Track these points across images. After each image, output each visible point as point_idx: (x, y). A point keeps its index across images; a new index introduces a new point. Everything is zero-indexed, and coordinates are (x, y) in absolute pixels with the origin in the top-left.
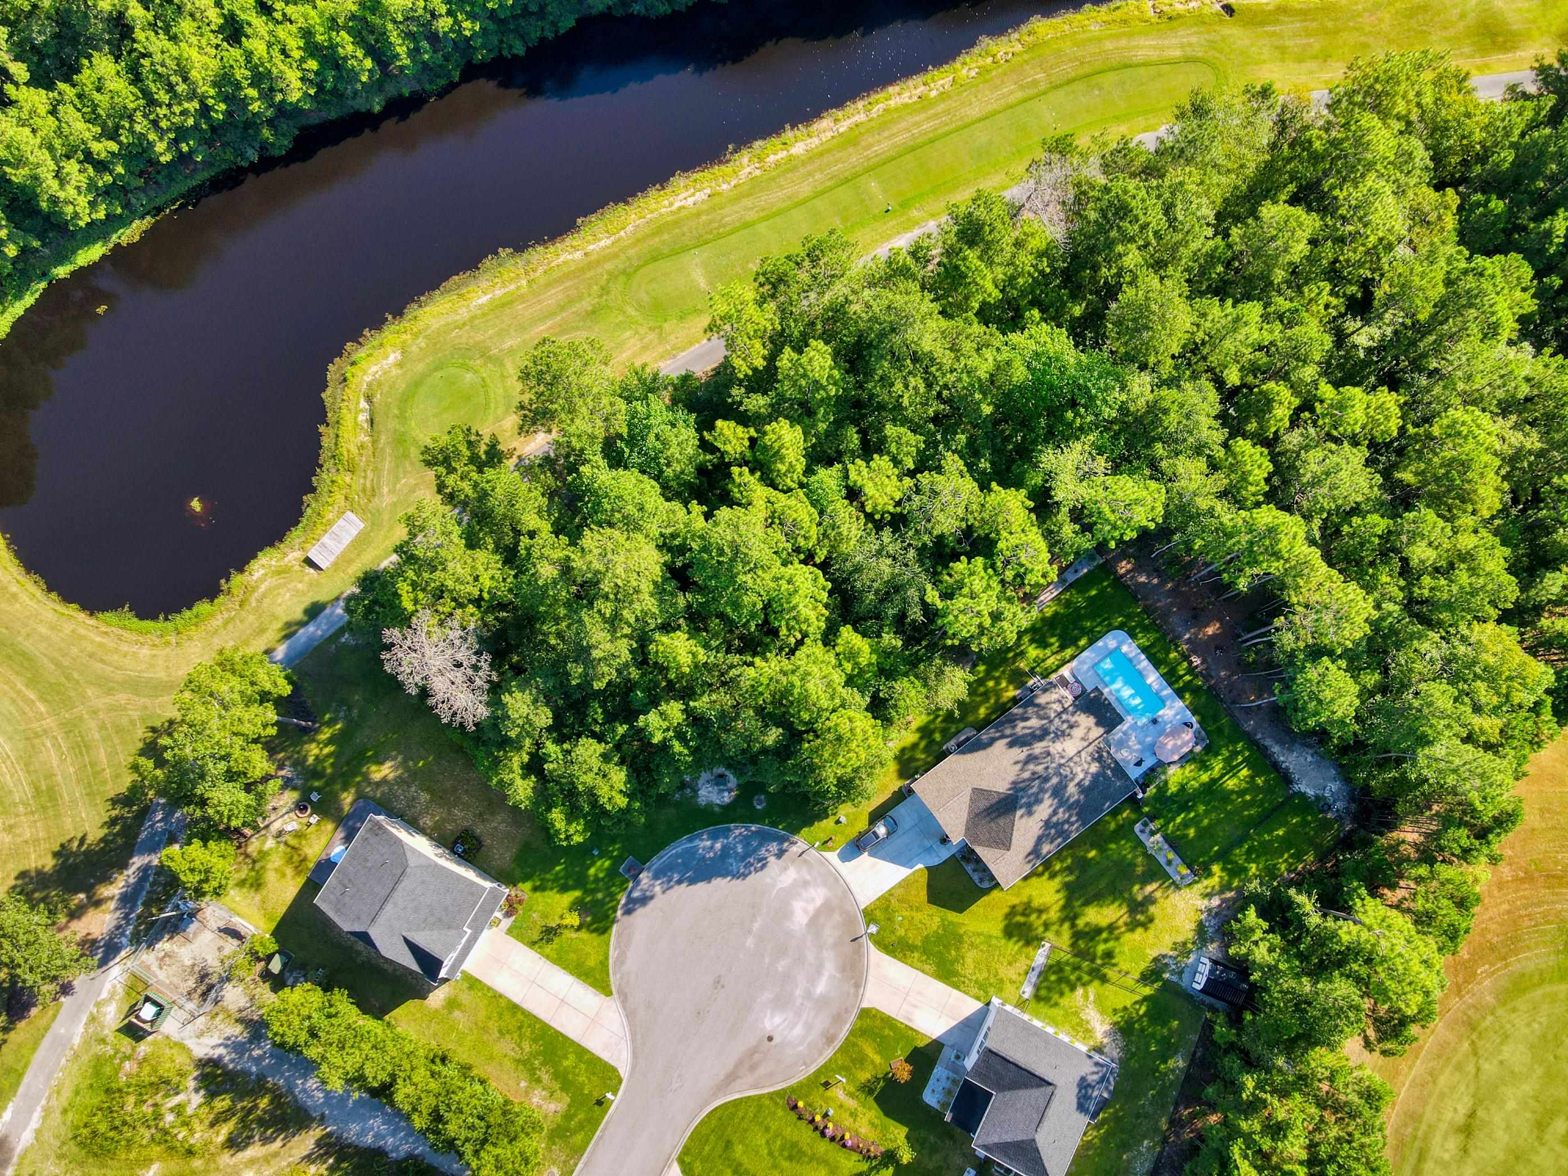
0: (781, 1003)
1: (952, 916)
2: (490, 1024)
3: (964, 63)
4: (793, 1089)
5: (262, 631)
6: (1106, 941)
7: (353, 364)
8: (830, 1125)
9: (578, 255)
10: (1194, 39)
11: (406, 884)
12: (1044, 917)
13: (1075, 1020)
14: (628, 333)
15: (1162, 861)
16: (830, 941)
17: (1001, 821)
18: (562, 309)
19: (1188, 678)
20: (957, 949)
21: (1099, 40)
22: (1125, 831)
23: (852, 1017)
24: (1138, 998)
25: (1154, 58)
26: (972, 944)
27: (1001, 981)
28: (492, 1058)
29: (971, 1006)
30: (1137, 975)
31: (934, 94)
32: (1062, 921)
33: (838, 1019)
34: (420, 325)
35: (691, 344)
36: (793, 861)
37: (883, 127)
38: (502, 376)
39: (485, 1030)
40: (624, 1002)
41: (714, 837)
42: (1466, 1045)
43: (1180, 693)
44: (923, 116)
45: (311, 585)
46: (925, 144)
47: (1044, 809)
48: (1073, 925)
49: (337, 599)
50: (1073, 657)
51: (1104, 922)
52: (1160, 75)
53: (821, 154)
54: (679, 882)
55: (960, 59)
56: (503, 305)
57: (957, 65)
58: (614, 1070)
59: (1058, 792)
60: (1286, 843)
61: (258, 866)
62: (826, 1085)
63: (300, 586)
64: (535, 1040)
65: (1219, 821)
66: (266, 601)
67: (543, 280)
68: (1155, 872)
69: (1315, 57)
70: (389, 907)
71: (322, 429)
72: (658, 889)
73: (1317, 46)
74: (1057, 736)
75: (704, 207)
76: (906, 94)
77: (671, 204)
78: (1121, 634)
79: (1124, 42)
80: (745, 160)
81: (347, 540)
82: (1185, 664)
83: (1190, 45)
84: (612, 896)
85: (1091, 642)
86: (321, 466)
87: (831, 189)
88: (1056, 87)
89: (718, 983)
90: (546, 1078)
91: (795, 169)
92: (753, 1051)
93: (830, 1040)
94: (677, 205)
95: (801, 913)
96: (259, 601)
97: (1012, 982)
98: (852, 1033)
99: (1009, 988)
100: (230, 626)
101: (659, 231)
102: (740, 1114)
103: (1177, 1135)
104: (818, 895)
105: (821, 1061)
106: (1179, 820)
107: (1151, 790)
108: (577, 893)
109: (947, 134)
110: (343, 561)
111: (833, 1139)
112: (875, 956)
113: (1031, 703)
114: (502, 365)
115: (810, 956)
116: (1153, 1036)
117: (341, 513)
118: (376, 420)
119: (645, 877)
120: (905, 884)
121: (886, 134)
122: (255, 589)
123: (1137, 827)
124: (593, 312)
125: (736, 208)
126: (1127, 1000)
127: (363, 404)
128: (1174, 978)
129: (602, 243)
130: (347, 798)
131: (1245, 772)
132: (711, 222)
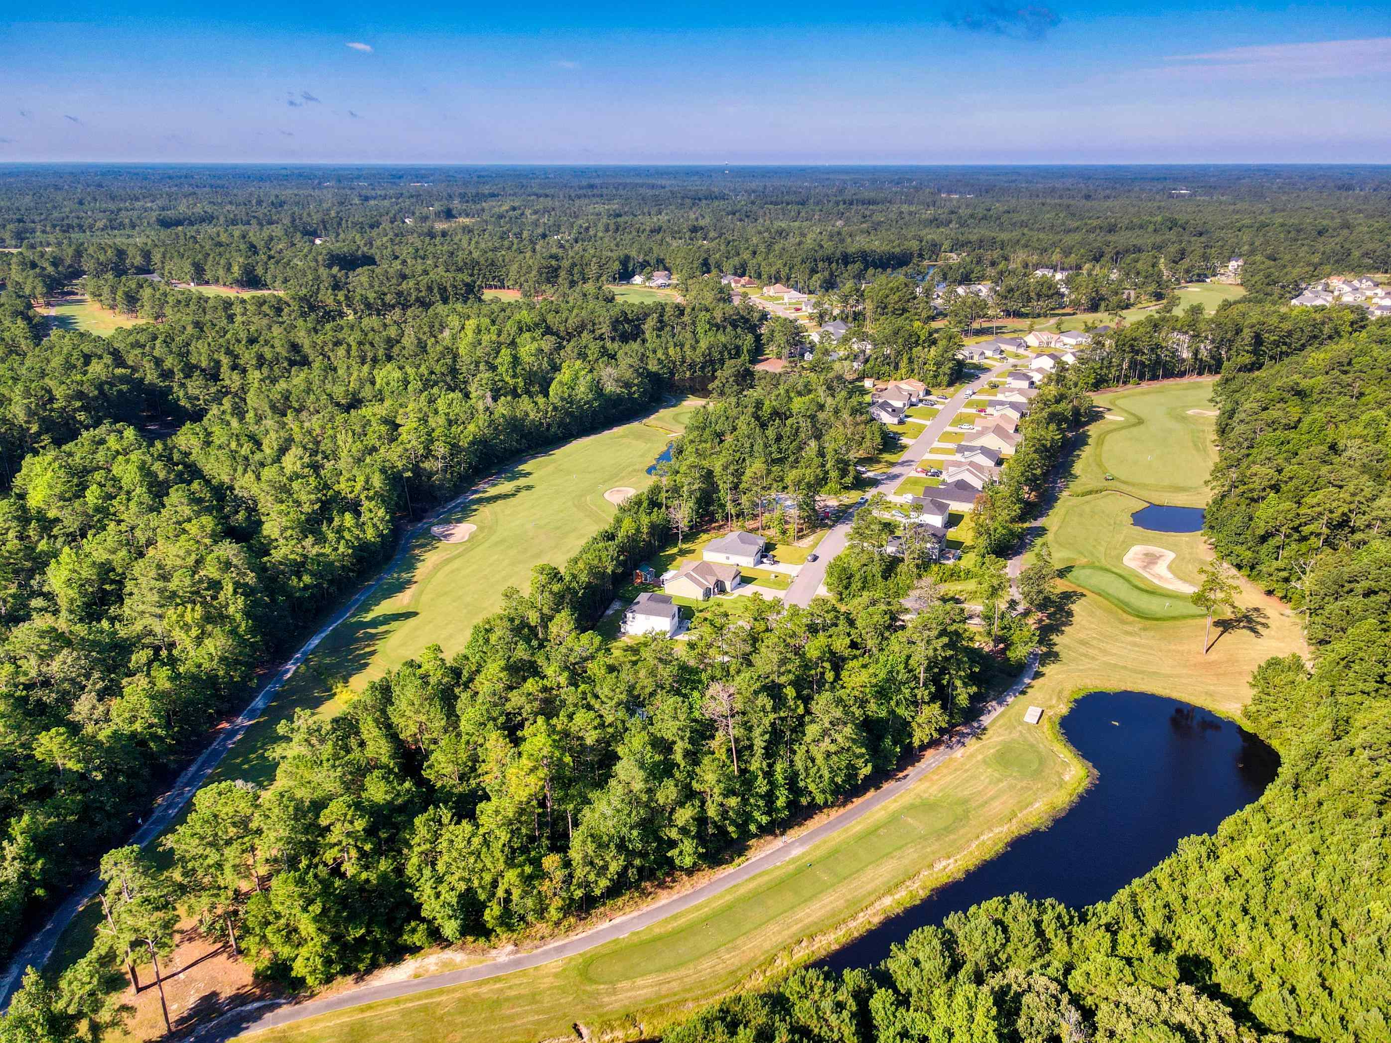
3: (787, 968)
7: (1088, 776)
9: (997, 831)
10: (606, 999)
14: (940, 796)
18: (986, 802)
21: (684, 989)
31: (804, 942)
34: (1064, 792)
44: (806, 921)
45: (1032, 699)
49: (1015, 697)
53: (869, 894)
66: (1049, 697)
67: (1009, 816)
71: (1081, 754)
76: (824, 942)
77: (956, 861)
79: (665, 987)
80: (921, 892)
83: (609, 994)
86: (1067, 741)
87: (852, 872)
91: (884, 883)
94: (952, 860)
96: (1053, 697)
100: (1058, 689)
101: (953, 842)
109: (785, 911)
114: (1000, 774)
118: (1052, 754)
121: (828, 908)
124: (966, 802)
127: (1066, 759)
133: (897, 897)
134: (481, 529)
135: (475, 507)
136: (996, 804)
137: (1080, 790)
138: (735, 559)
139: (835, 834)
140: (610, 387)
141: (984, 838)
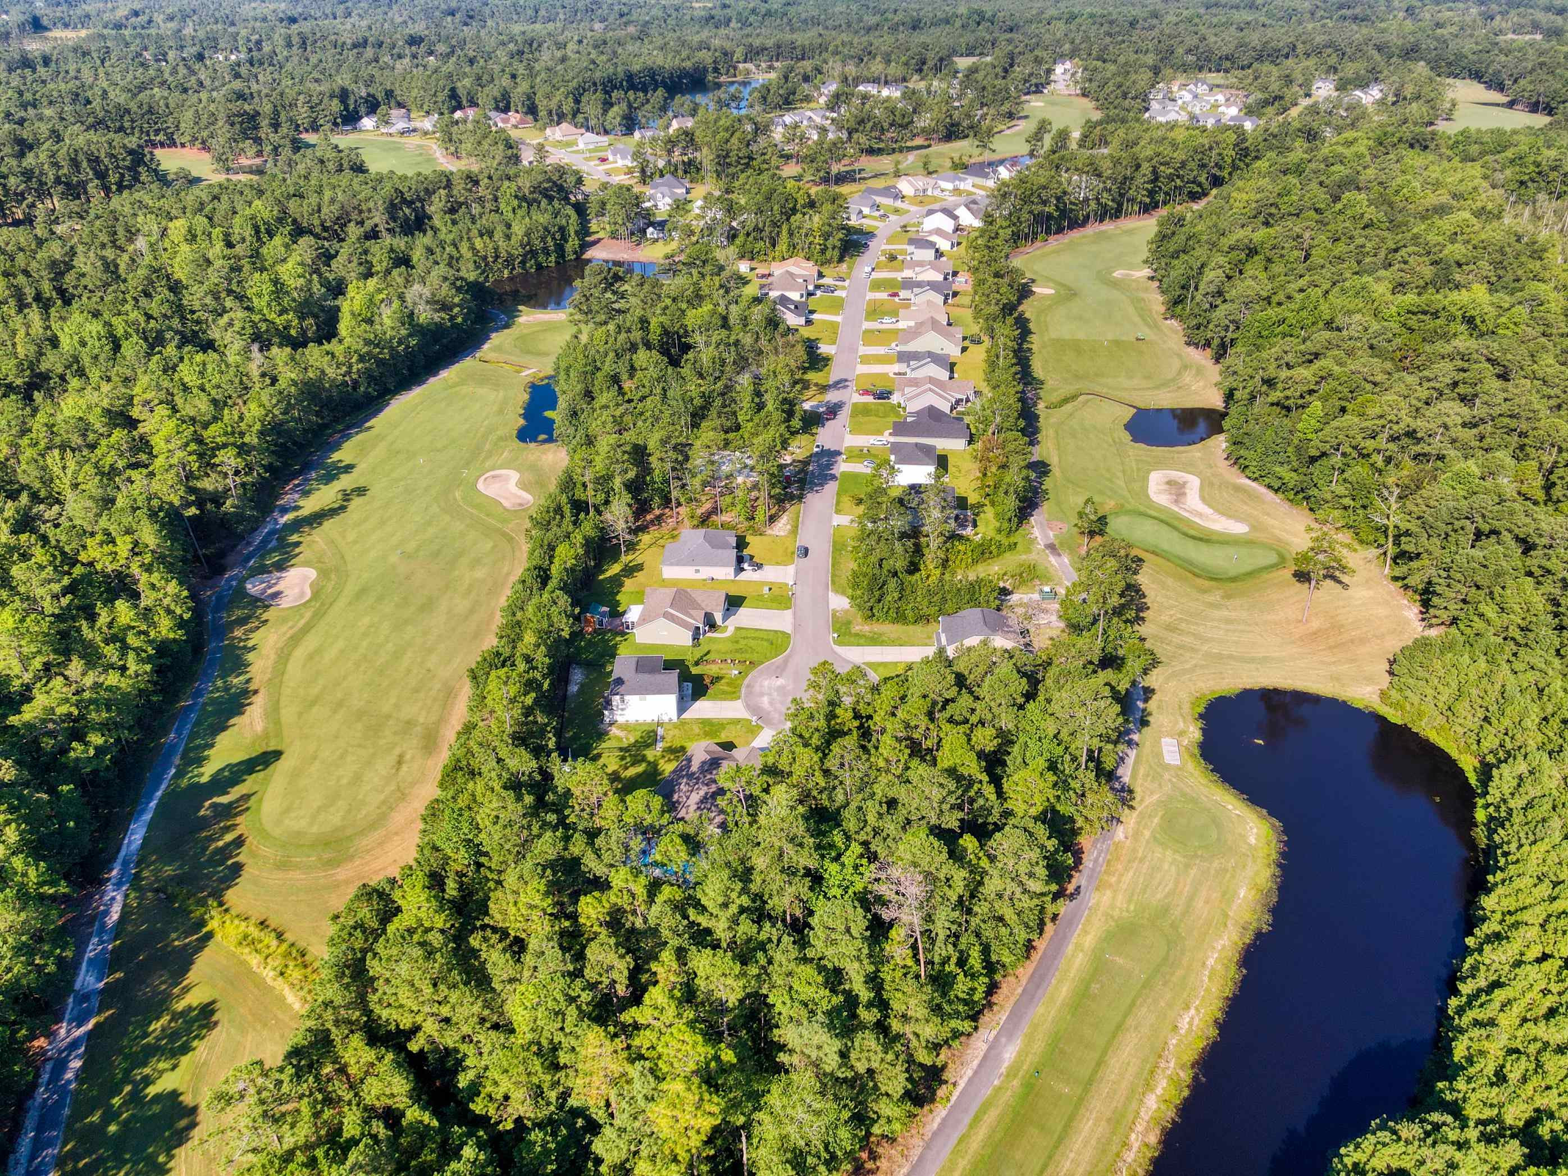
1: (717, 740)
2: (907, 638)
4: (755, 667)
5: (1159, 708)
6: (626, 763)
7: (1270, 830)
12: (666, 759)
13: (630, 729)
18: (1187, 905)
20: (706, 731)
23: (743, 695)
24: (600, 747)
26: (699, 736)
27: (676, 728)
28: (897, 631)
29: (687, 715)
30: (604, 754)
32: (655, 761)
33: (749, 692)
45: (1160, 731)
48: (648, 762)
49: (1140, 732)
51: (631, 769)
56: (1225, 892)
58: (841, 645)
63: (1165, 729)
64: (883, 641)
66: (1173, 720)
80: (1182, 1073)
81: (1165, 753)
87: (1094, 1071)
90: (869, 634)
91: (1138, 1077)
92: (781, 671)
93: (749, 686)
96: (1176, 718)
97: (670, 730)
98: (740, 691)
99: (671, 727)
100: (1177, 706)
105: (748, 680)
110: (1157, 745)
111: (726, 660)
112: (746, 716)
114: (1184, 857)
117: (1184, 764)
118: (1220, 807)
120: (748, 743)
122: (1185, 723)
124: (1167, 911)
125: (1149, 1022)
127: (1238, 813)
132: (1155, 1004)
133: (1159, 1091)
134: (324, 573)
135: (294, 538)
136: (1199, 904)
137: (1275, 856)
138: (707, 572)
139: (1041, 1010)
140: (425, 315)
141: (1210, 962)
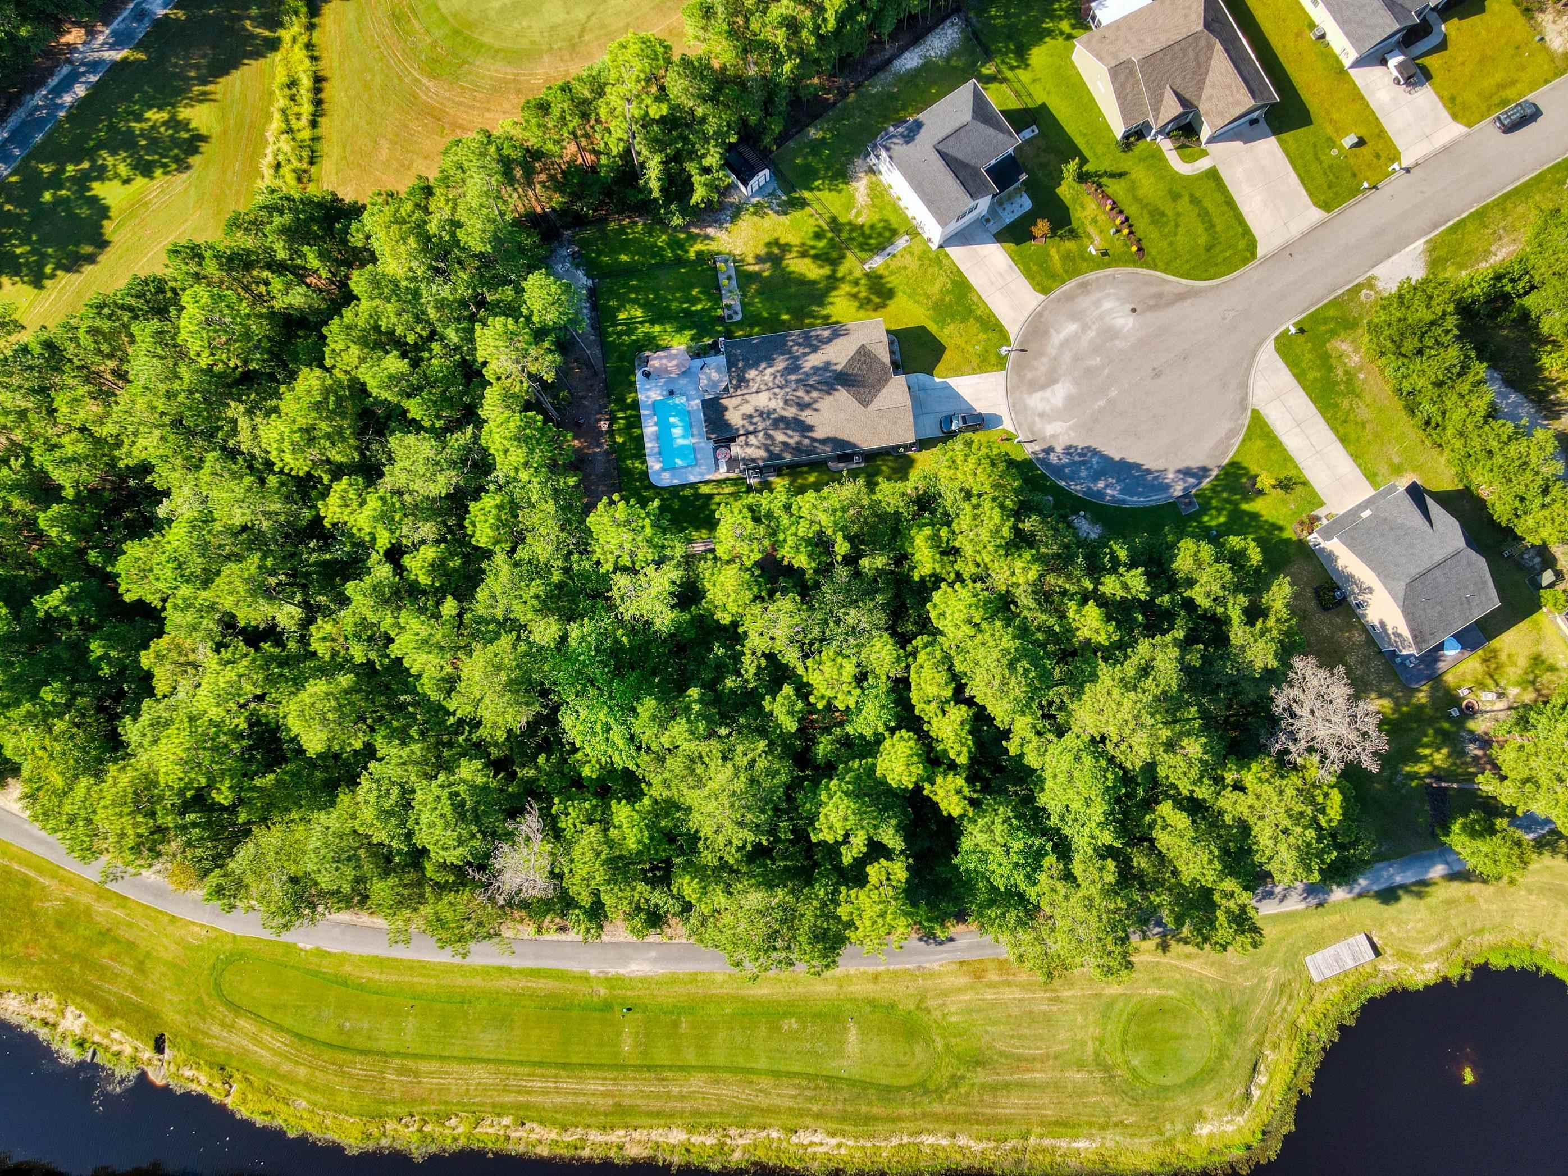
0: (1111, 334)
1: (933, 328)
2: (1370, 437)
3: (455, 1139)
4: (1134, 263)
5: (1449, 903)
6: (813, 247)
7: (1249, 1147)
8: (1118, 222)
9: (962, 1141)
10: (216, 1030)
11: (1414, 571)
12: (855, 290)
13: (877, 201)
14: (954, 1019)
15: (734, 282)
16: (1045, 360)
17: (856, 370)
18: (1007, 1085)
19: (620, 415)
20: (942, 300)
21: (307, 1085)
22: (751, 320)
23: (1057, 293)
24: (817, 193)
25: (268, 1030)
26: (928, 297)
27: (920, 258)
28: (1380, 410)
29: (955, 253)
30: (808, 209)
31: (507, 1121)
32: (842, 279)
33: (1070, 297)
34: (1161, 1152)
35: (895, 972)
36: (1044, 439)
37: (578, 1111)
38: (1102, 1043)
39: (1377, 435)
40: (1244, 398)
41: (1101, 494)
42: (586, 38)
43: (635, 405)
44: (533, 1099)
45: (1382, 925)
46: (549, 1065)
47: (814, 360)
48: (834, 271)
49: (1360, 895)
50: (707, 482)
51: (808, 261)
52: (275, 1008)
53: (658, 1114)
54: (1149, 471)
55: (456, 1147)
56: (1065, 1124)
57: (462, 1141)
58: (1278, 350)
59: (794, 368)
60: (625, 246)
61: (1531, 677)
62: (1105, 253)
63: (1394, 930)
64: (1336, 405)
65: (669, 289)
66: (1433, 931)
67: (1012, 1131)
68: (745, 278)
69: (116, 941)
70: (1438, 558)
71: (1308, 1091)
72: (1171, 476)
73: (105, 951)
74: (769, 414)
75: (808, 1121)
76: (534, 1137)
77: (839, 1146)
78: (653, 479)
79: (286, 1067)
80: (737, 1155)
81: (1329, 952)
82: (615, 427)
83: (223, 1025)
84: (1213, 489)
85: (684, 486)
86: (1324, 1049)
87: (670, 1068)
88: (383, 1054)
89: (1157, 374)
90: (1340, 372)
91: (696, 1113)
92: (1151, 308)
93: (1084, 286)
94: (833, 1142)
95: (1058, 394)
96: (1440, 935)
97: (912, 254)
98: (1063, 282)
99: (917, 250)
100: (1478, 925)
101: (869, 1120)
102: (1187, 266)
103: (846, 84)
104: (1036, 401)
105: (1101, 273)
106: (699, 307)
107: (707, 341)
108: (1245, 507)
109: (521, 1063)
110: (1340, 933)
111: (1121, 212)
112: (1013, 329)
113: (772, 456)
114: (1097, 1054)
115: (1067, 357)
116: (822, 161)
117: (1323, 985)
118: (1249, 1066)
119: (1178, 491)
120: (958, 372)
121: (581, 1099)
122: (1440, 951)
123: (739, 317)
124: (978, 1063)
125: (777, 1101)
126: (825, 195)
127: (1256, 1093)
128: (779, 192)
129: (931, 1140)
130: (1422, 697)
131: (622, 316)
132: (809, 1099)
133: (697, 1139)
136: (1020, 1099)
141: (929, 1140)
